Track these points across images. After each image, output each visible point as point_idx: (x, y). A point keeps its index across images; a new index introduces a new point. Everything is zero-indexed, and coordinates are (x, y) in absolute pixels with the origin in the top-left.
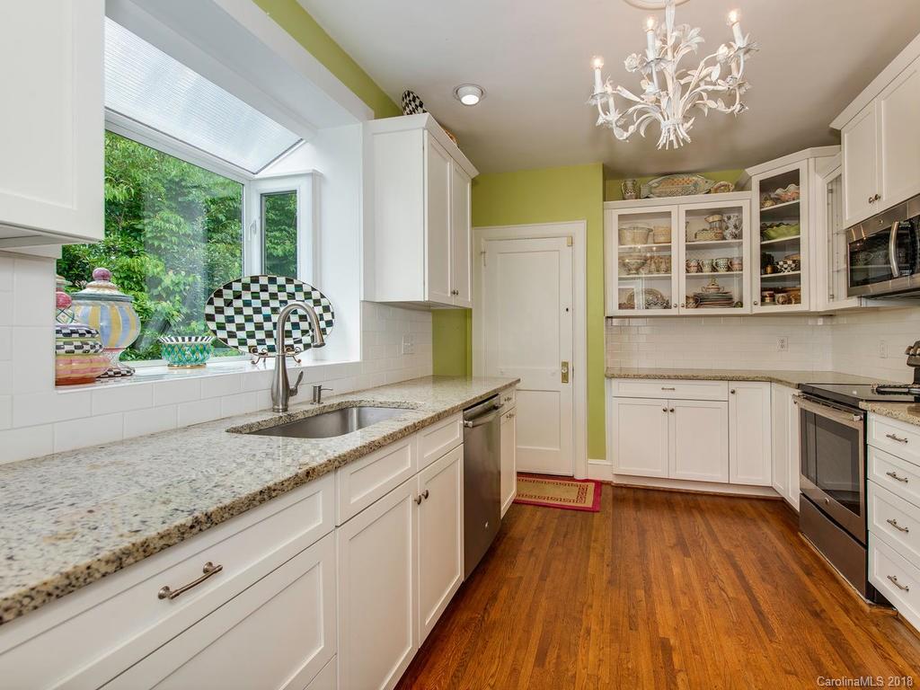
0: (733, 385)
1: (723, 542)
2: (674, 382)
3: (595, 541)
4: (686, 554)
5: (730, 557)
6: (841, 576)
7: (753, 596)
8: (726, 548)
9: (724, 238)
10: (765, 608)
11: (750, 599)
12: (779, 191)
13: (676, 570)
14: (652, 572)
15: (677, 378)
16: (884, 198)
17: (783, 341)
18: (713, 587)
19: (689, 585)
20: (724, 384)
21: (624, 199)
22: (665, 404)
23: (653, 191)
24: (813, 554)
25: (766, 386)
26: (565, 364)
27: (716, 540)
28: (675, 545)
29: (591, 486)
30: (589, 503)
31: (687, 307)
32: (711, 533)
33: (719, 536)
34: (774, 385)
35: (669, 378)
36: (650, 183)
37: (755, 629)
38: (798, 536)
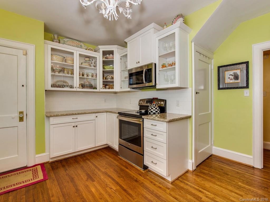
0: (97, 114)
1: (101, 169)
2: (78, 115)
3: (53, 196)
4: (93, 181)
5: (106, 174)
6: (134, 165)
7: (120, 185)
8: (103, 171)
9: (90, 66)
10: (125, 187)
11: (120, 187)
12: (108, 55)
13: (93, 190)
14: (85, 197)
15: (78, 114)
16: (140, 63)
17: (105, 100)
18: (108, 189)
19: (100, 194)
20: (94, 114)
21: (53, 41)
22: (74, 124)
23: (65, 43)
24: (124, 161)
25: (105, 114)
26: (21, 113)
27: (99, 170)
28: (87, 179)
29: (39, 168)
30: (41, 177)
31: (80, 88)
32: (96, 167)
33: (99, 167)
34: (108, 113)
35: (76, 114)
36: (64, 39)
37: (128, 198)
38: (118, 157)
